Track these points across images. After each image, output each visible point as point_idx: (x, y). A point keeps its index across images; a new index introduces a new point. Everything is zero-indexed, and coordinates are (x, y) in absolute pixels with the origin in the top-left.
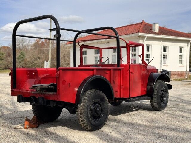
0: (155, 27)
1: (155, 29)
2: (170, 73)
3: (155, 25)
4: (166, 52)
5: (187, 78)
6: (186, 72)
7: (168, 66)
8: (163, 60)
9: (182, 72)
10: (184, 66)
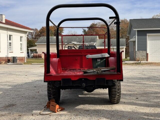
0: (2, 18)
1: (2, 19)
2: (17, 58)
3: (2, 16)
4: (11, 40)
5: (26, 62)
6: (25, 57)
7: (13, 52)
8: (9, 47)
9: (22, 57)
10: (23, 52)
